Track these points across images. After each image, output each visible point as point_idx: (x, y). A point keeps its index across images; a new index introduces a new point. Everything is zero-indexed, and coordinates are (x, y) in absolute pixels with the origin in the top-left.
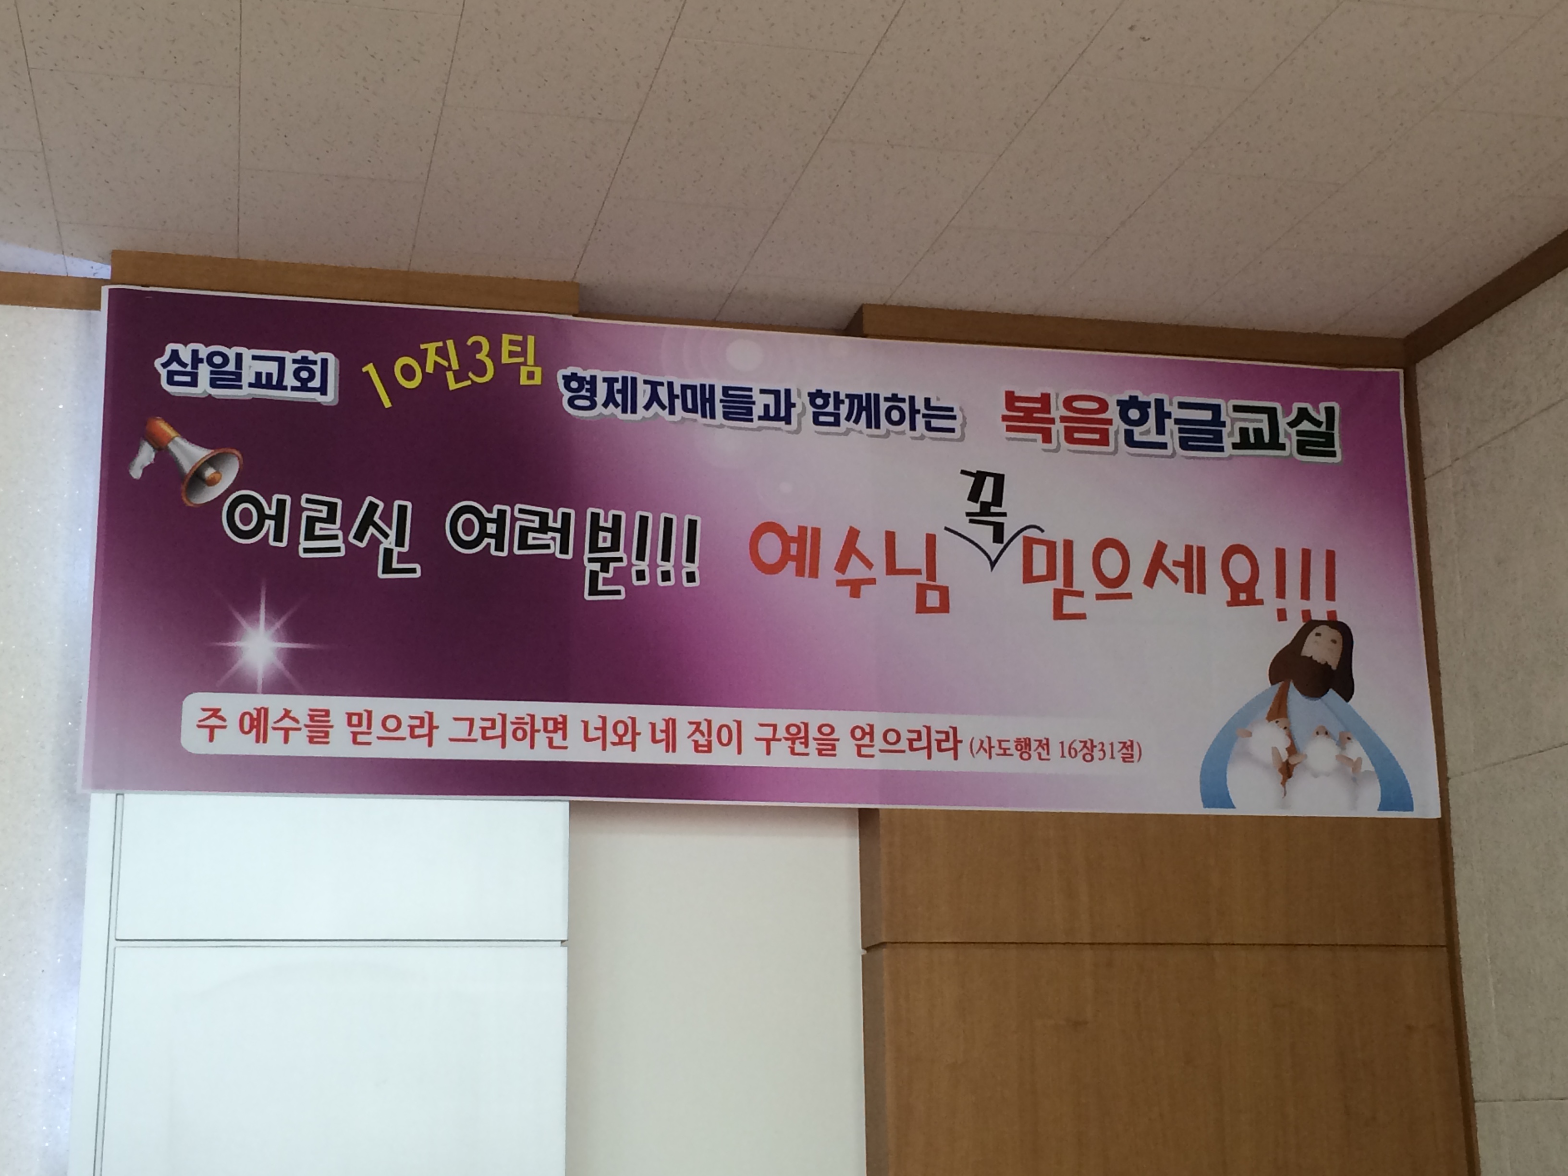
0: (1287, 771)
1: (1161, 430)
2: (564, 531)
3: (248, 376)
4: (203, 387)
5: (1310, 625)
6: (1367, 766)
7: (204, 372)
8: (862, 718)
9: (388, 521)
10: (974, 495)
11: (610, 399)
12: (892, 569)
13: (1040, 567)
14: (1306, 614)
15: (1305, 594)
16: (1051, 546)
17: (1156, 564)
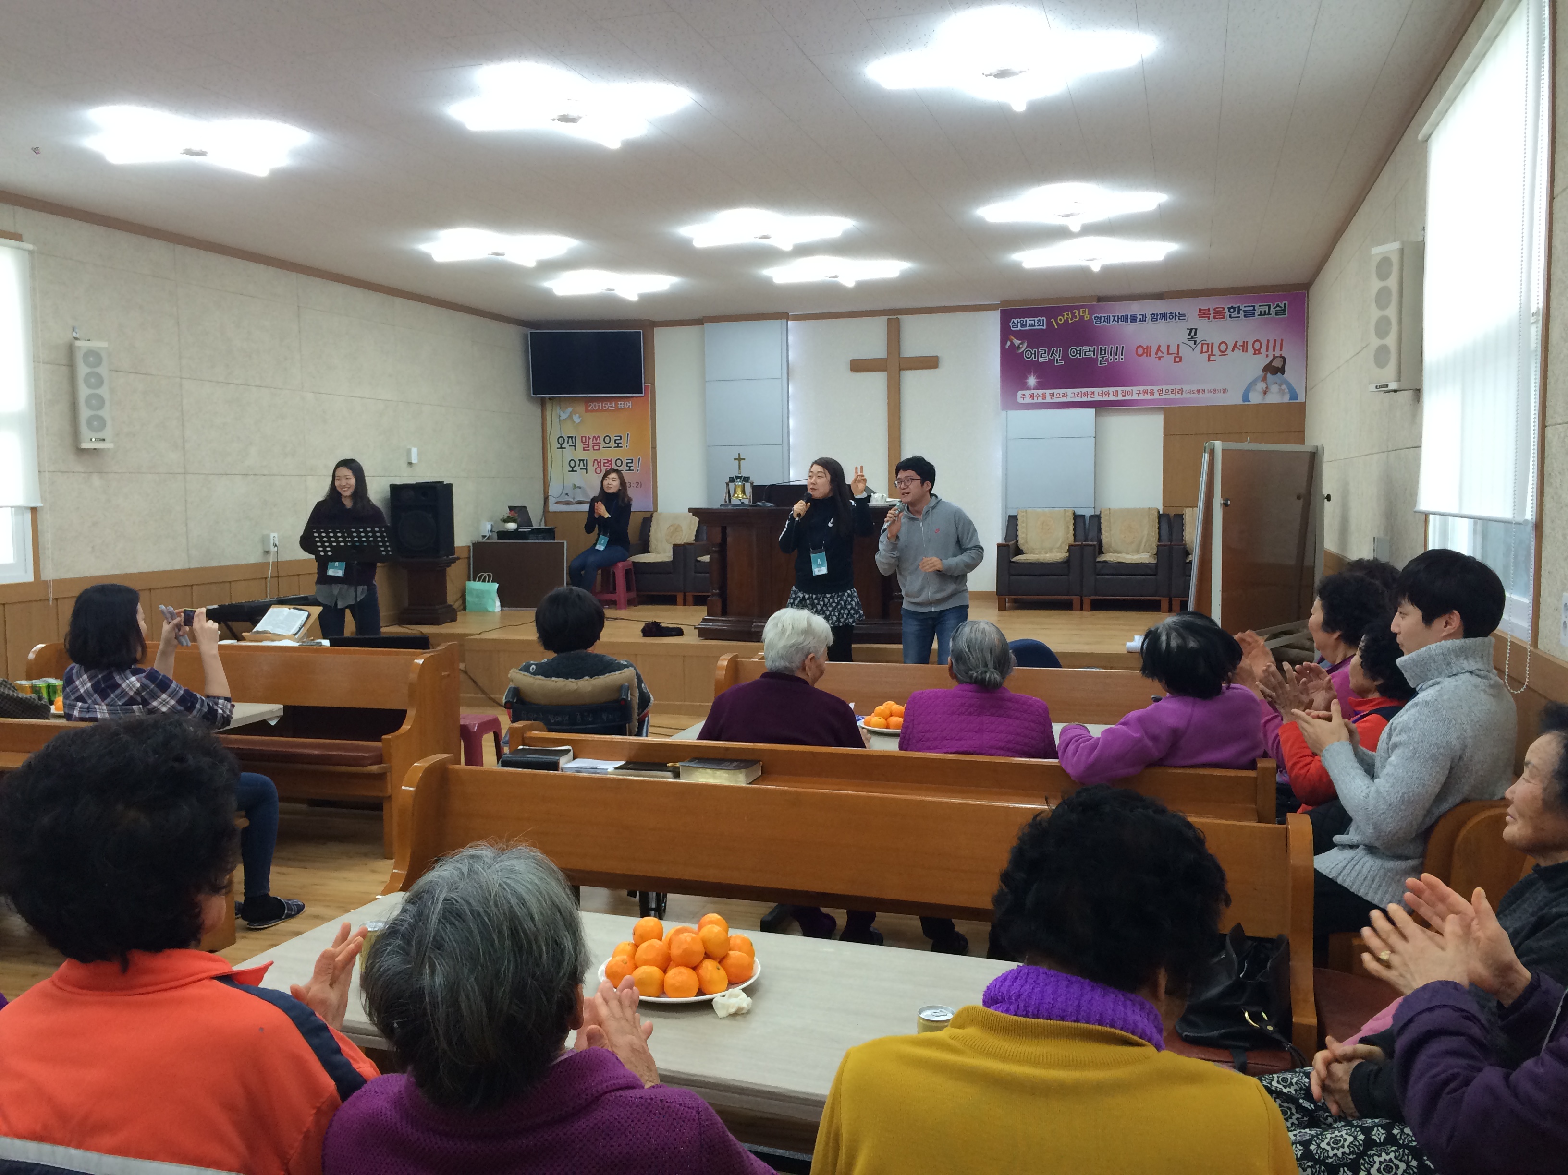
0: (1265, 393)
1: (1239, 313)
2: (1094, 351)
3: (1028, 325)
4: (1019, 328)
5: (1275, 357)
6: (1287, 390)
7: (1019, 324)
8: (1160, 387)
9: (1057, 352)
10: (1190, 334)
11: (1104, 321)
12: (1168, 353)
13: (1205, 350)
14: (1274, 355)
15: (1274, 350)
16: (1208, 344)
17: (1235, 346)
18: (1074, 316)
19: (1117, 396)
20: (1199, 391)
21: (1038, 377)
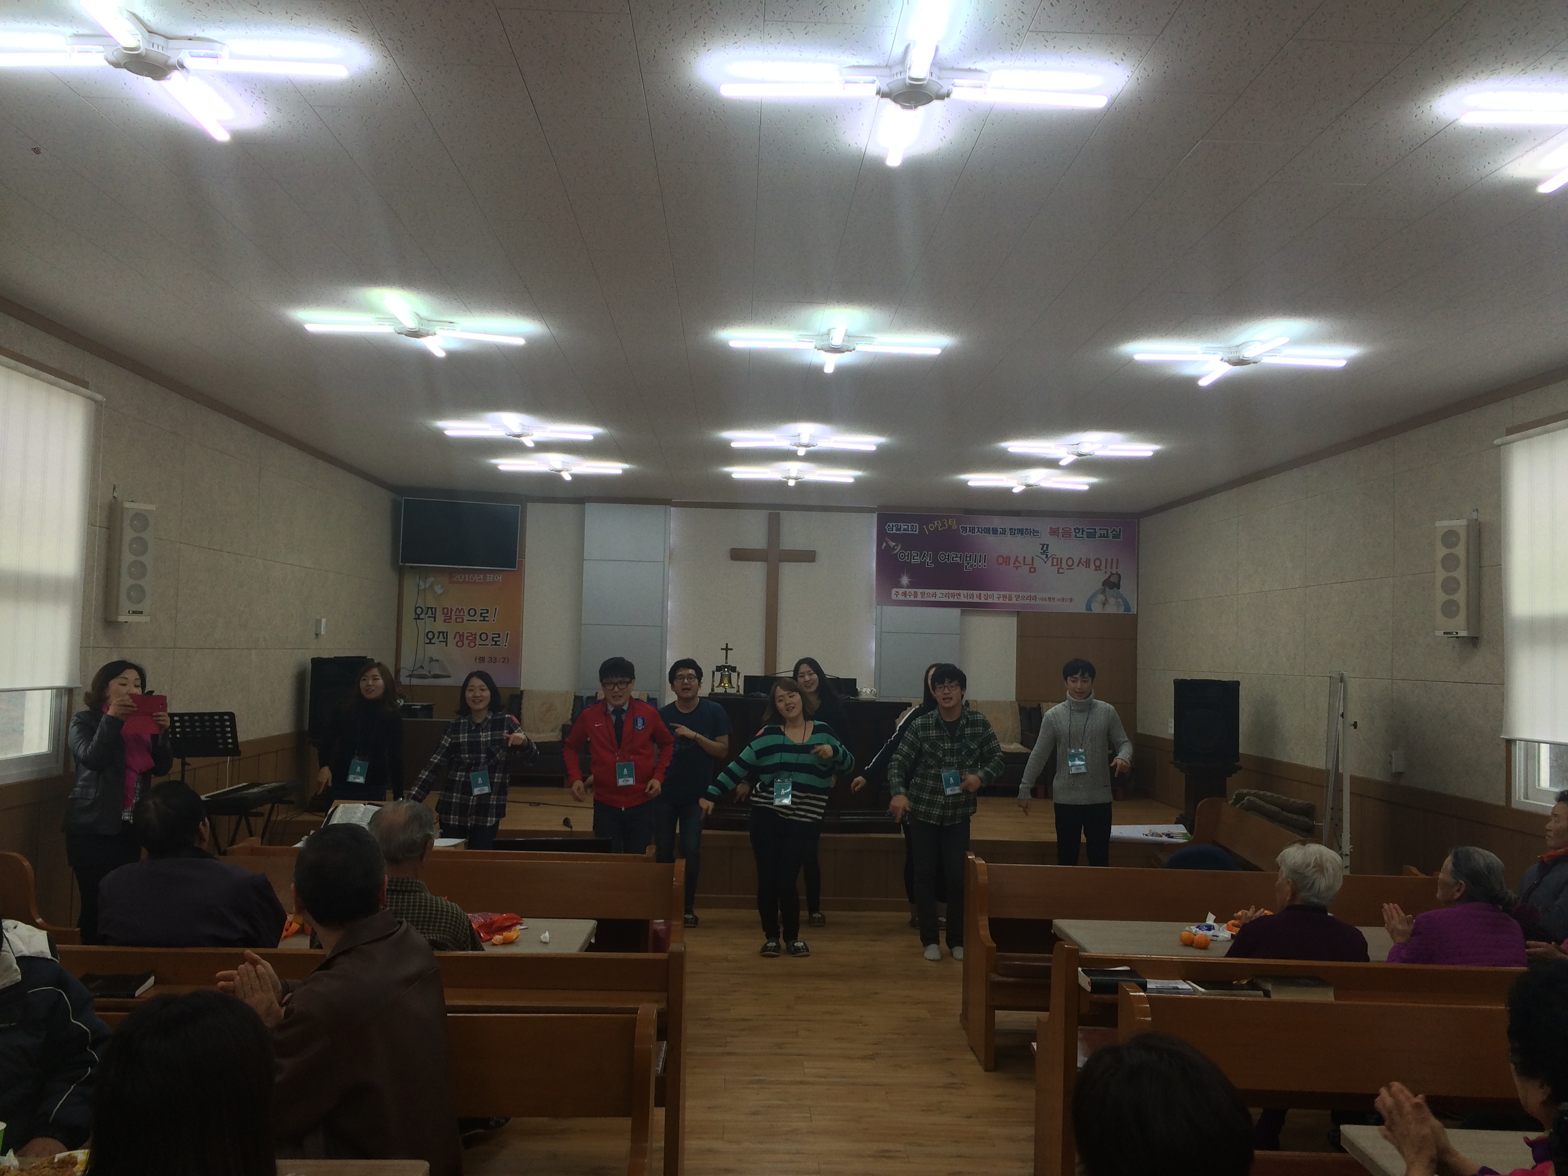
0: (1104, 604)
1: (1083, 534)
2: (960, 557)
3: (902, 529)
4: (894, 531)
5: (1112, 574)
6: (1122, 603)
7: (894, 528)
8: (1017, 594)
9: (928, 556)
10: (1042, 549)
11: (970, 531)
12: (1024, 564)
13: (1055, 563)
14: (1111, 572)
16: (1057, 559)
17: (1080, 562)
18: (944, 525)
19: (980, 599)
20: (1050, 599)
21: (910, 577)
